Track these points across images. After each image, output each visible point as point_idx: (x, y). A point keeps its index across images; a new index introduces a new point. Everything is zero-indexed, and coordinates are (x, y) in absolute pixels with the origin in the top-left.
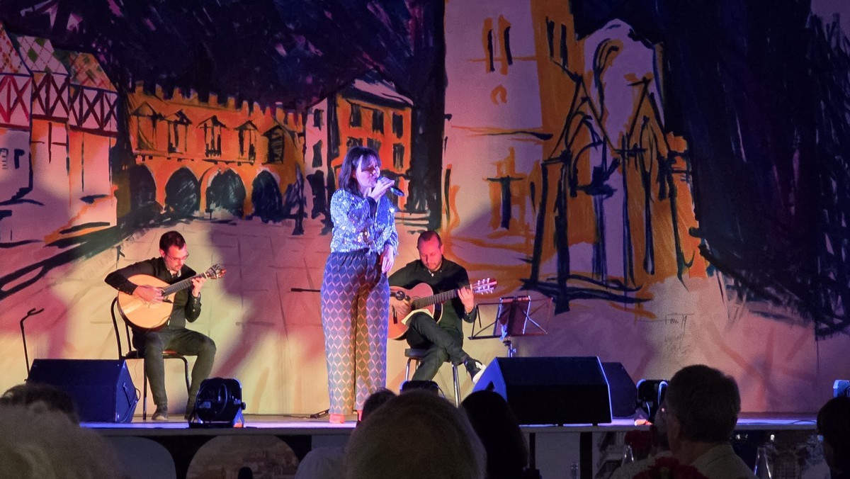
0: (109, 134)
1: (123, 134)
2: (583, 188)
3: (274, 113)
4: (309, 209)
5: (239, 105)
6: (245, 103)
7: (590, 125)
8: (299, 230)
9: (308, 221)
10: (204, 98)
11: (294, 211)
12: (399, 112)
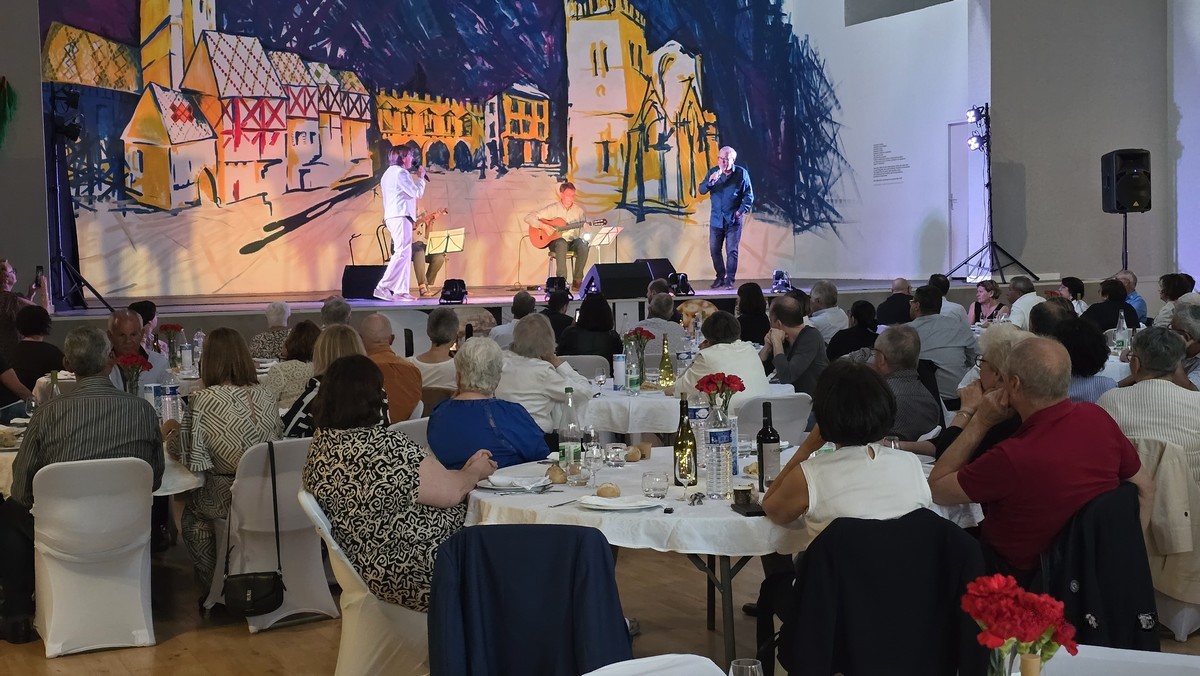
0: (366, 121)
1: (374, 121)
2: (651, 146)
3: (465, 105)
5: (443, 101)
6: (447, 100)
7: (656, 108)
8: (483, 176)
9: (488, 171)
10: (422, 97)
11: (479, 165)
12: (541, 103)
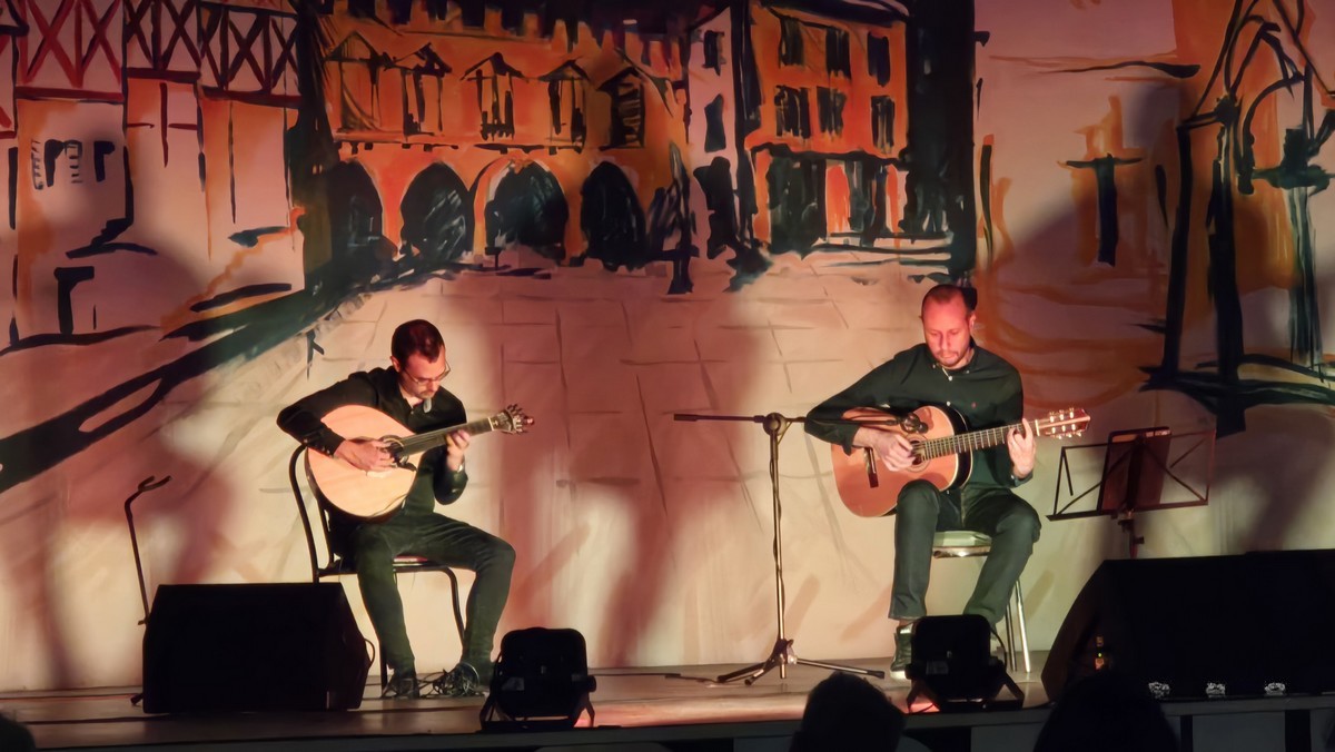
0: (283, 101)
2: (1265, 174)
3: (620, 42)
4: (702, 236)
5: (546, 30)
6: (560, 25)
7: (1276, 44)
8: (682, 283)
9: (701, 264)
10: (473, 19)
11: (670, 244)
12: (882, 32)
